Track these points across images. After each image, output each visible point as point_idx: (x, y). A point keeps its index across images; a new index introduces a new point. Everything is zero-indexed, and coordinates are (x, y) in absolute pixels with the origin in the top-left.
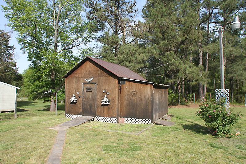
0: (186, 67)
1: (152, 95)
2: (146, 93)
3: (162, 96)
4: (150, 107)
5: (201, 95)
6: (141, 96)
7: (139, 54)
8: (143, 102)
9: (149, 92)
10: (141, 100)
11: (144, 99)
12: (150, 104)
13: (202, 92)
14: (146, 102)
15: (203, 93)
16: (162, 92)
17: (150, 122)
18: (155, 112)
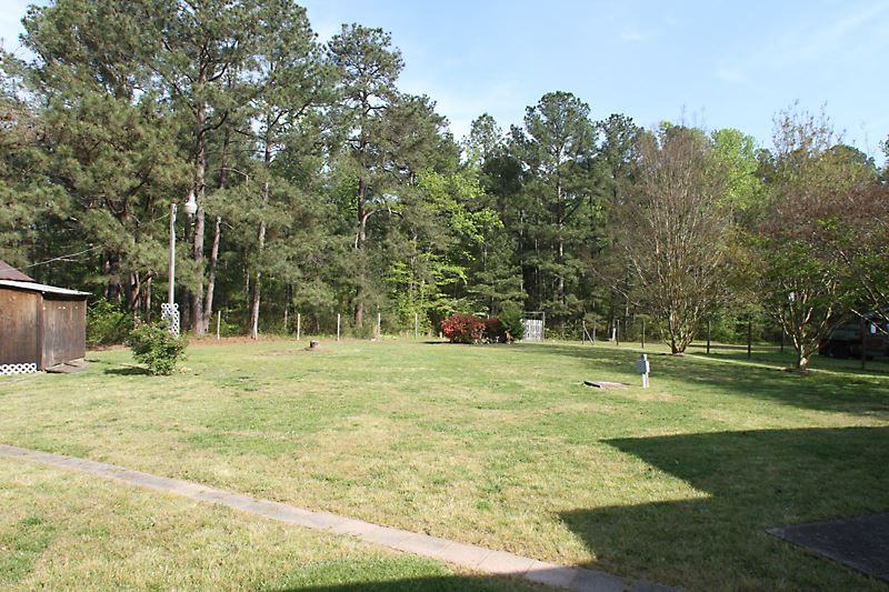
0: (139, 250)
1: (39, 314)
2: (25, 310)
3: (67, 317)
4: (34, 338)
5: (199, 315)
6: (11, 316)
7: (8, 204)
8: (19, 328)
9: (33, 309)
10: (14, 324)
11: (19, 323)
12: (34, 333)
13: (200, 306)
14: (26, 329)
15: (204, 309)
16: (68, 308)
17: (34, 369)
18: (48, 347)
